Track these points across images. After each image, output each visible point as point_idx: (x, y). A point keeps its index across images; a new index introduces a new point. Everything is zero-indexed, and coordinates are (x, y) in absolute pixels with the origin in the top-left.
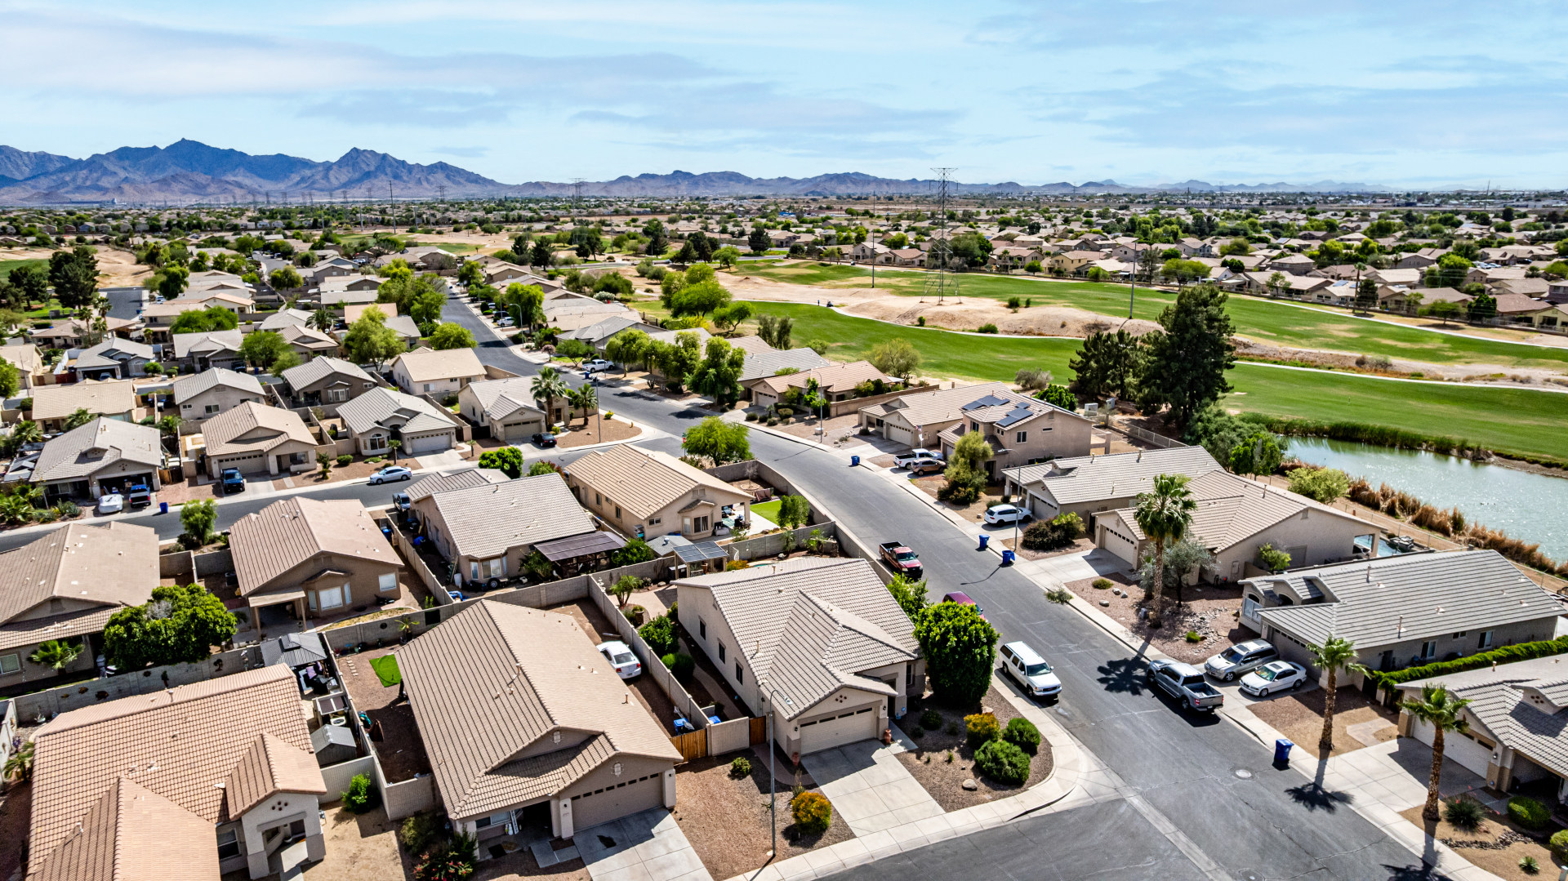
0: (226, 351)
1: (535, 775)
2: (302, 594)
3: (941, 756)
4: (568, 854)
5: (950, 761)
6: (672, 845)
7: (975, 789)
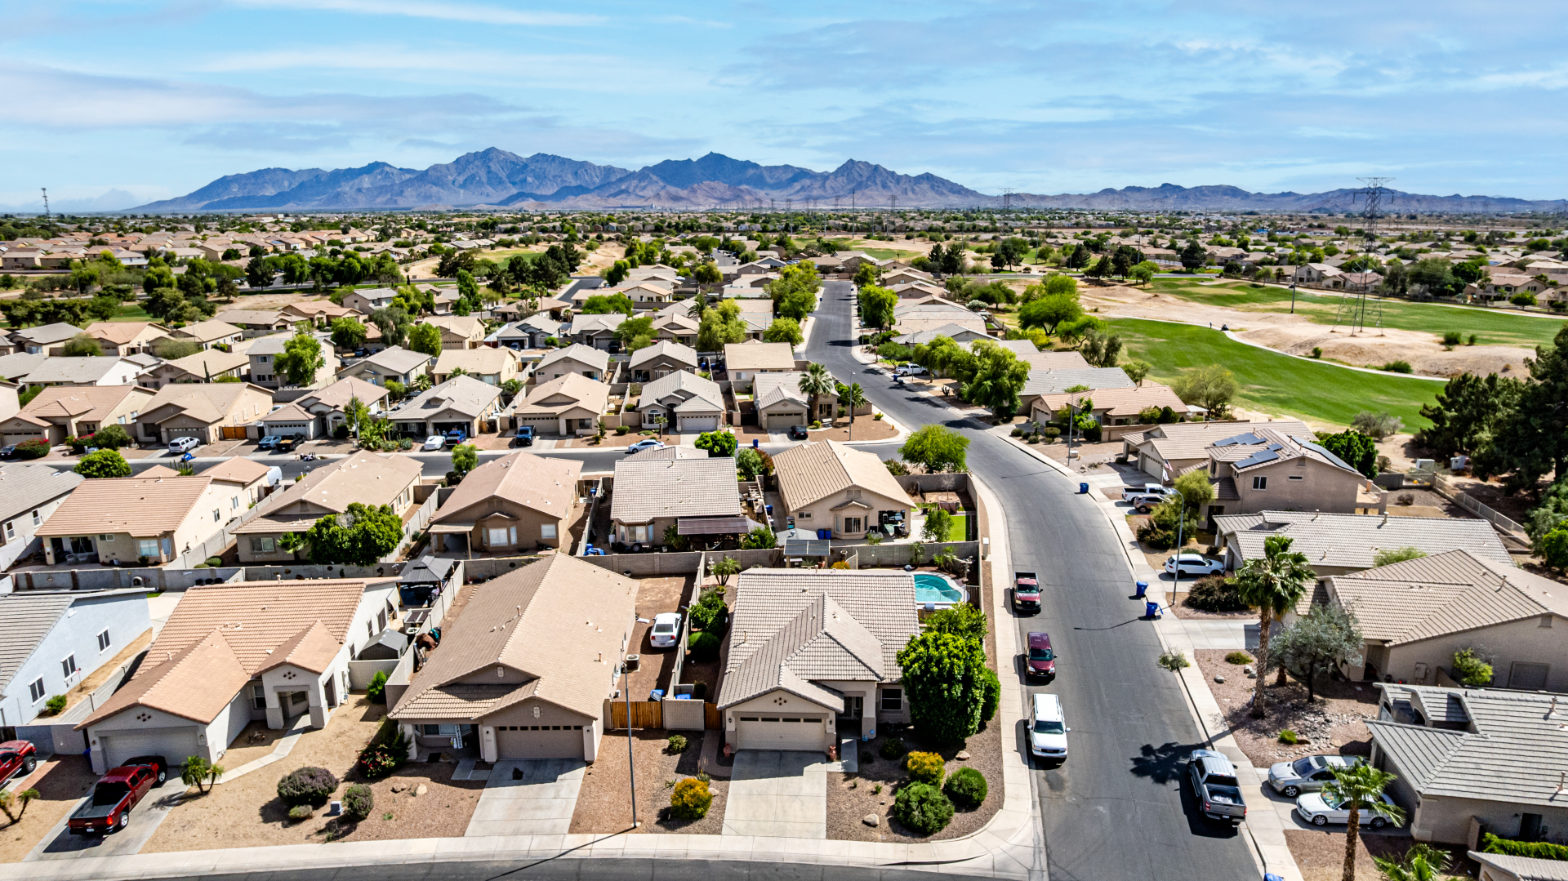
0: (607, 331)
1: (470, 699)
2: (470, 528)
3: (870, 785)
4: (482, 775)
5: (876, 792)
6: (563, 793)
7: (875, 826)
